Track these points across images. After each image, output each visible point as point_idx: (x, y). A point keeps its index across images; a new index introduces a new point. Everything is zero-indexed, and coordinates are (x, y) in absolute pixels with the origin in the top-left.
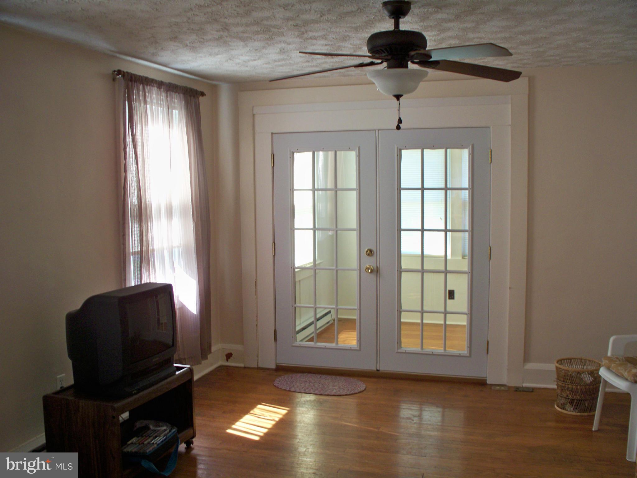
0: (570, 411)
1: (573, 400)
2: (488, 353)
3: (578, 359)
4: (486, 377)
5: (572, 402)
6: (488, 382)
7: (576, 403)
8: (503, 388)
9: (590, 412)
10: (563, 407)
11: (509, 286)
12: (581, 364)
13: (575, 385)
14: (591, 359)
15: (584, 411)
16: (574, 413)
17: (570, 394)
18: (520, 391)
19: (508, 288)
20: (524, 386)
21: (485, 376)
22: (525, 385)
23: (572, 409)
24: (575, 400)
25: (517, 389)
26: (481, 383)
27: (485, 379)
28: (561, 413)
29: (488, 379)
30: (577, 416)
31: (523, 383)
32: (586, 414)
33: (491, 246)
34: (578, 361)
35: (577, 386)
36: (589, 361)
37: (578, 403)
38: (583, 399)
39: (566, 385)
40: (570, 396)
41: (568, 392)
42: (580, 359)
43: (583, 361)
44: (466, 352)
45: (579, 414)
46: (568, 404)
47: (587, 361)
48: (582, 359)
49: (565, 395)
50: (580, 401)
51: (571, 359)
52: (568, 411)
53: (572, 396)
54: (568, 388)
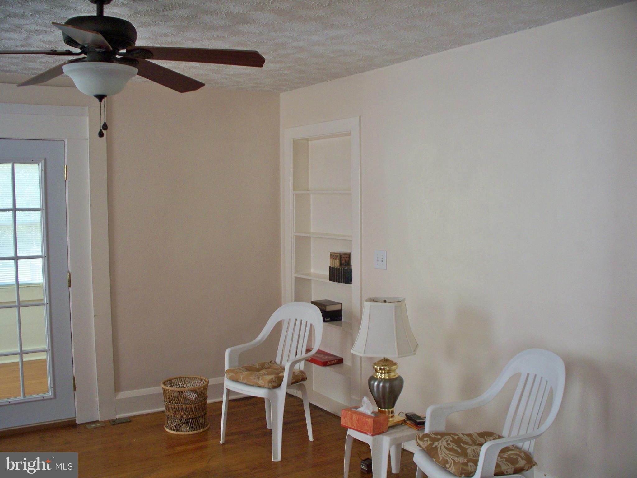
0: (186, 431)
1: (188, 419)
2: (75, 390)
3: (177, 379)
4: (76, 417)
5: (187, 422)
6: (78, 422)
7: (191, 422)
8: (99, 425)
9: (204, 428)
10: (177, 429)
11: (93, 314)
12: (181, 383)
13: (189, 405)
14: (191, 376)
15: (199, 428)
16: (191, 433)
17: (185, 414)
18: (118, 424)
19: (93, 316)
20: (117, 418)
21: (74, 416)
22: (118, 416)
23: (188, 428)
24: (190, 419)
25: (115, 423)
26: (71, 425)
27: (74, 419)
28: (178, 435)
29: (77, 419)
30: (194, 434)
31: (116, 414)
32: (201, 430)
33: (70, 271)
34: (177, 380)
35: (191, 404)
36: (188, 378)
37: (193, 421)
38: (197, 416)
39: (180, 407)
40: (185, 416)
41: (182, 413)
42: (179, 378)
43: (182, 379)
44: (50, 394)
45: (195, 432)
46: (184, 425)
47: (187, 379)
48: (181, 378)
49: (179, 417)
50: (195, 419)
51: (171, 380)
52: (184, 432)
53: (186, 416)
54: (182, 409)
